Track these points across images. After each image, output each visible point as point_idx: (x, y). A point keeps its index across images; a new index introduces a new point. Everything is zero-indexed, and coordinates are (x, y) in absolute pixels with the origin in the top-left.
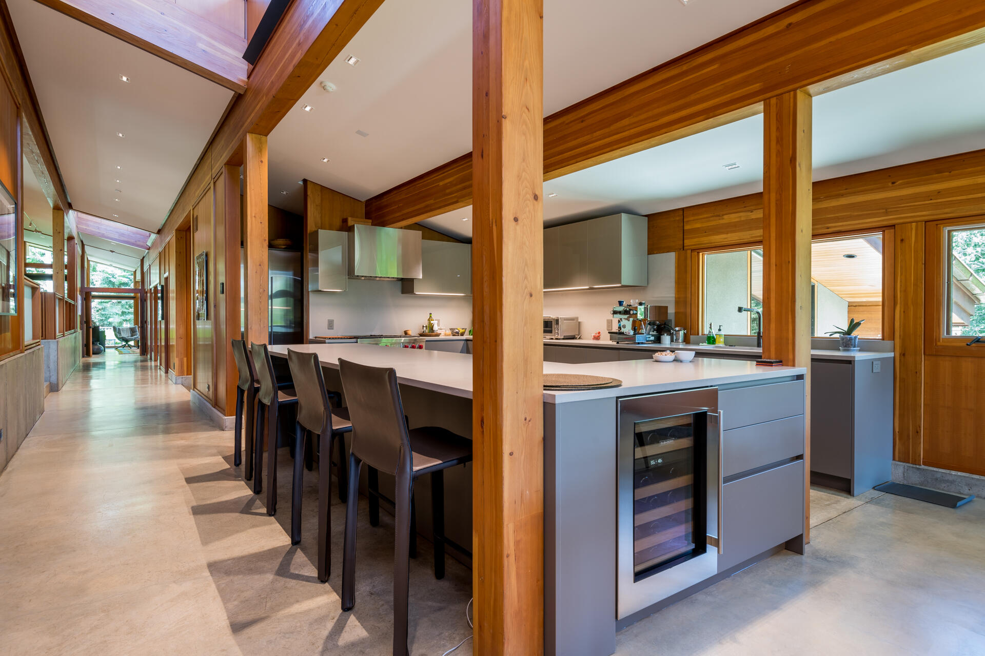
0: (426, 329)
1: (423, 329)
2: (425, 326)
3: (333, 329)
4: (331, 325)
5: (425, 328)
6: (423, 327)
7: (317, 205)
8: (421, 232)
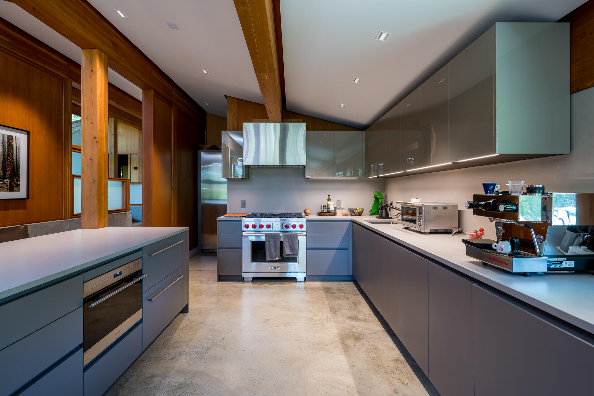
0: (324, 209)
1: (321, 209)
2: (322, 206)
3: (245, 208)
4: (244, 204)
5: (322, 208)
6: (321, 207)
7: (234, 114)
8: (306, 123)
